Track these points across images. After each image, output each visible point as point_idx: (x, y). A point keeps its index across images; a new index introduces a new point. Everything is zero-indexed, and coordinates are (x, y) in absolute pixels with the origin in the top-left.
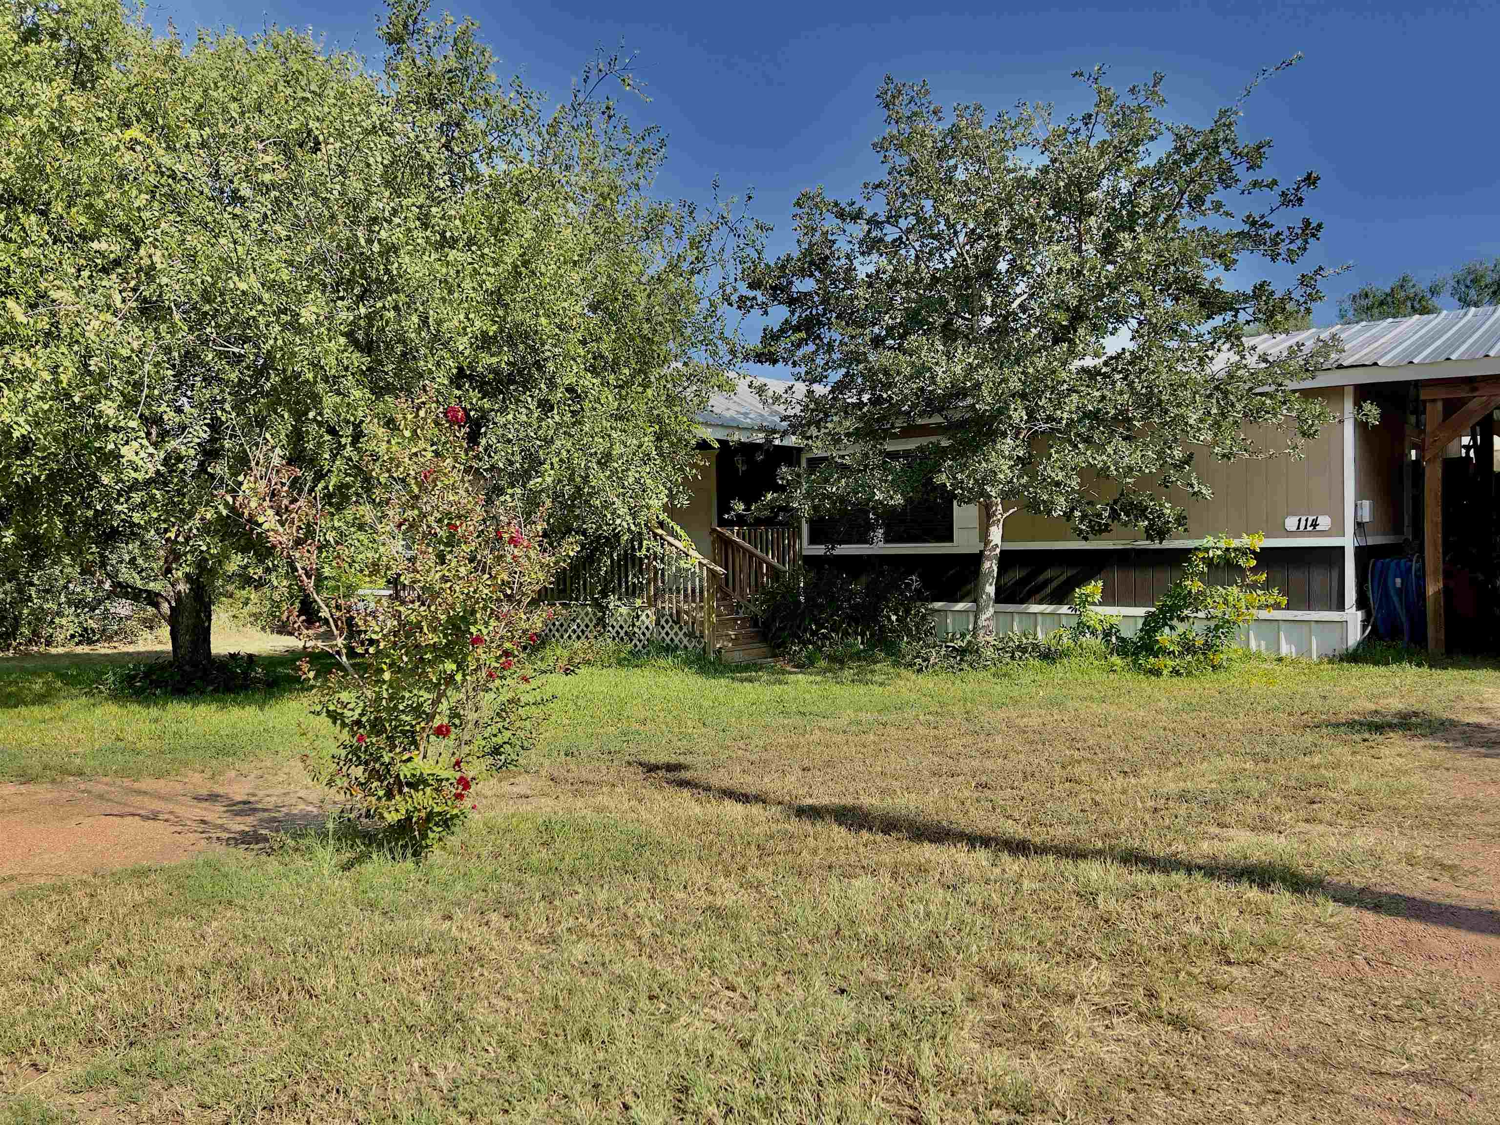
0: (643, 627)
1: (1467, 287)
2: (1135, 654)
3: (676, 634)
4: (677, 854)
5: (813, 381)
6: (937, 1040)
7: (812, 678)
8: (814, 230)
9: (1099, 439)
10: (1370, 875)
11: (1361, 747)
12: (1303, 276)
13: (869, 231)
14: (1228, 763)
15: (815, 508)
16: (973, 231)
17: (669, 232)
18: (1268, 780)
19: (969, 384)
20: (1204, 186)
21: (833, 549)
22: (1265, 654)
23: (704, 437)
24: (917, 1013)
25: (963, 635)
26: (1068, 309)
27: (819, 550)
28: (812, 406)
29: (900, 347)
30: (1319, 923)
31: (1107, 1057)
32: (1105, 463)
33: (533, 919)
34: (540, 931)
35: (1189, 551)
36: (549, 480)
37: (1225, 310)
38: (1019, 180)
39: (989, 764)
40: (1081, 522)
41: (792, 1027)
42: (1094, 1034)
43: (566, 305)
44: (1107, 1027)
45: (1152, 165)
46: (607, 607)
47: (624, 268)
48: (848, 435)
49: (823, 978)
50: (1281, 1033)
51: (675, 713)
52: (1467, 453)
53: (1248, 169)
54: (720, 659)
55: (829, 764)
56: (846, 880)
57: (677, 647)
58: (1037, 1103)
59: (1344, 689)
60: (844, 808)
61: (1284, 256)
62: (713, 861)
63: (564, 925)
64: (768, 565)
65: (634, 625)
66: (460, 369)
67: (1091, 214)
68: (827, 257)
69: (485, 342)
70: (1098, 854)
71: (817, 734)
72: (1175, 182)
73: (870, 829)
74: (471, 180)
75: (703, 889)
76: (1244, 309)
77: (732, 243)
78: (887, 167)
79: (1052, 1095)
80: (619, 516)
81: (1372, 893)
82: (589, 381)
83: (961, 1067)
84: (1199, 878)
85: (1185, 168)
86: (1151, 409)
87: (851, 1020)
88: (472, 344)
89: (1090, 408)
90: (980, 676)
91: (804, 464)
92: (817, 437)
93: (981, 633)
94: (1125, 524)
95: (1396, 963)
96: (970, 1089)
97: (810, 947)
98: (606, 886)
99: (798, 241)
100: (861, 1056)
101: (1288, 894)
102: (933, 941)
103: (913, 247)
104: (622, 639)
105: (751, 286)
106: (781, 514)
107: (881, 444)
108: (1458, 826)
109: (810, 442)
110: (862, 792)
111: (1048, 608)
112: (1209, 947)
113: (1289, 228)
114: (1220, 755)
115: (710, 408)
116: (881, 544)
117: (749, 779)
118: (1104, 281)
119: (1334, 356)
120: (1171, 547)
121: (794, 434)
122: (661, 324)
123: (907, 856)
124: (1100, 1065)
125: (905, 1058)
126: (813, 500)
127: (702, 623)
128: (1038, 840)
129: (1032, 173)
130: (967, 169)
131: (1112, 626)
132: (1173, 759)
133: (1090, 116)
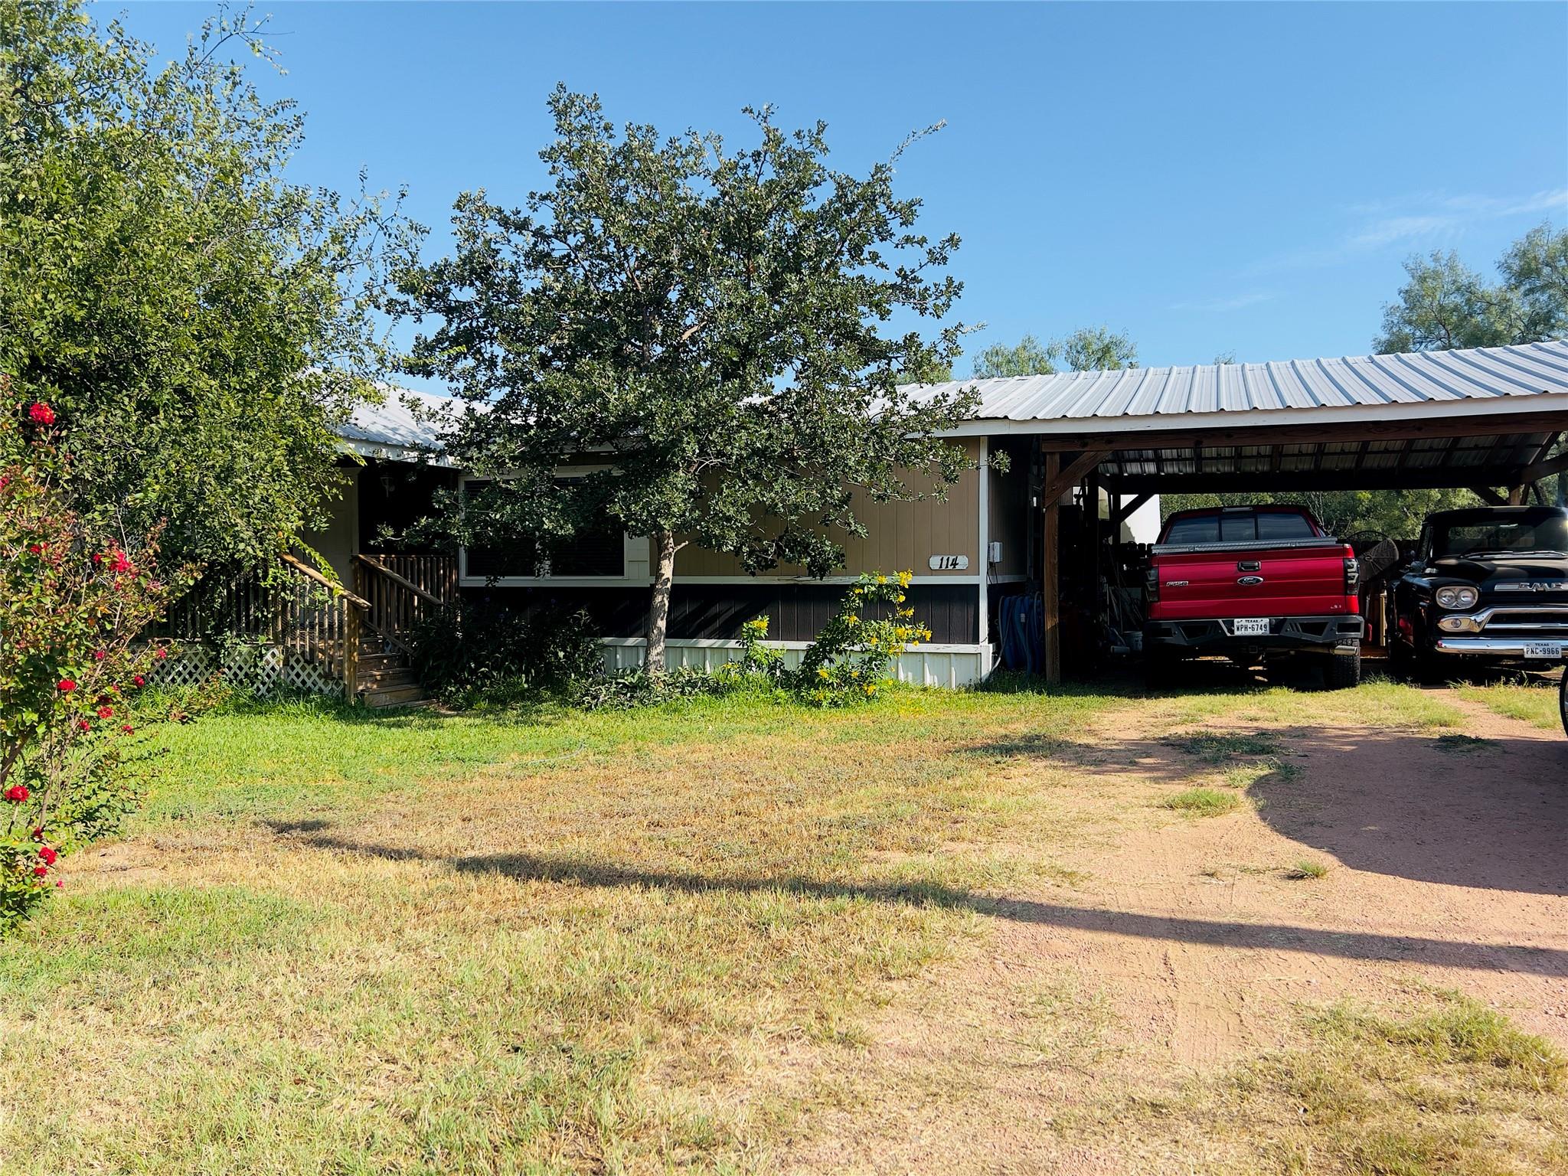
0: (268, 668)
1: (1078, 352)
2: (798, 687)
3: (309, 675)
4: (321, 920)
5: (474, 398)
6: (618, 1087)
7: (470, 721)
8: (476, 237)
9: (767, 476)
10: (1006, 886)
11: (994, 769)
12: (946, 331)
13: (535, 244)
14: (883, 789)
15: (476, 535)
16: (644, 256)
17: (306, 220)
18: (918, 803)
19: (642, 413)
20: (863, 237)
21: (495, 580)
22: (912, 685)
23: (346, 452)
24: (596, 1062)
25: (634, 671)
26: (738, 345)
27: (480, 581)
28: (472, 425)
29: (569, 369)
30: (965, 934)
31: (783, 1082)
32: (773, 500)
33: (144, 1008)
34: (153, 1022)
35: (846, 587)
36: (153, 496)
37: (880, 358)
38: (690, 209)
39: (660, 802)
40: (749, 557)
41: (463, 1093)
42: (771, 1062)
43: (177, 293)
44: (782, 1053)
45: (815, 211)
46: (222, 645)
47: (251, 256)
48: (513, 459)
49: (495, 1038)
50: (937, 1039)
51: (310, 765)
52: (1078, 501)
53: (901, 224)
54: (363, 703)
55: (492, 812)
56: (516, 933)
57: (309, 690)
58: (719, 1136)
59: (978, 716)
60: (511, 857)
61: (931, 310)
62: (364, 925)
63: (184, 1012)
64: (420, 597)
65: (256, 666)
66: (34, 358)
67: (759, 252)
68: (490, 267)
69: (68, 328)
70: (769, 884)
71: (478, 782)
72: (837, 229)
73: (539, 878)
74: (53, 135)
75: (353, 957)
76: (896, 358)
77: (382, 240)
78: (556, 178)
79: (733, 1127)
80: (243, 540)
81: (1008, 902)
82: (205, 383)
83: (644, 1110)
84: (861, 900)
85: (845, 217)
86: (815, 448)
87: (527, 1077)
88: (51, 331)
89: (758, 445)
90: (651, 712)
91: (462, 487)
92: (478, 459)
93: (652, 668)
94: (789, 561)
95: (1029, 964)
96: (652, 1132)
97: (478, 1007)
98: (235, 964)
99: (458, 246)
100: (540, 1114)
101: (938, 909)
102: (609, 988)
103: (583, 267)
104: (241, 682)
105: (402, 289)
106: (437, 542)
107: (549, 470)
108: (1074, 837)
109: (471, 464)
110: (529, 840)
111: (718, 643)
112: (872, 965)
113: (935, 285)
114: (874, 781)
115: (352, 421)
116: (548, 576)
117: (399, 834)
118: (772, 320)
119: (973, 408)
120: (830, 583)
121: (451, 454)
122: (295, 323)
123: (579, 903)
124: (777, 1091)
125: (585, 1109)
126: (473, 528)
127: (341, 664)
128: (711, 875)
129: (702, 204)
130: (637, 192)
131: (776, 661)
132: (833, 787)
133: (759, 154)
